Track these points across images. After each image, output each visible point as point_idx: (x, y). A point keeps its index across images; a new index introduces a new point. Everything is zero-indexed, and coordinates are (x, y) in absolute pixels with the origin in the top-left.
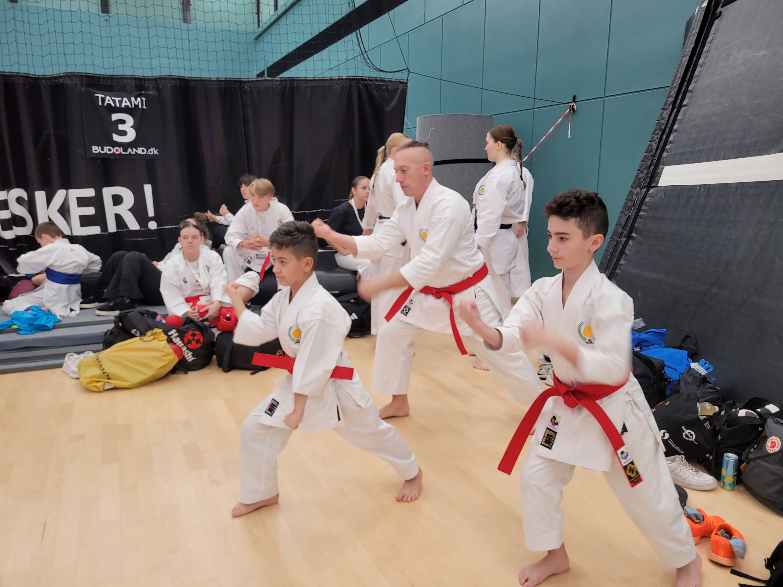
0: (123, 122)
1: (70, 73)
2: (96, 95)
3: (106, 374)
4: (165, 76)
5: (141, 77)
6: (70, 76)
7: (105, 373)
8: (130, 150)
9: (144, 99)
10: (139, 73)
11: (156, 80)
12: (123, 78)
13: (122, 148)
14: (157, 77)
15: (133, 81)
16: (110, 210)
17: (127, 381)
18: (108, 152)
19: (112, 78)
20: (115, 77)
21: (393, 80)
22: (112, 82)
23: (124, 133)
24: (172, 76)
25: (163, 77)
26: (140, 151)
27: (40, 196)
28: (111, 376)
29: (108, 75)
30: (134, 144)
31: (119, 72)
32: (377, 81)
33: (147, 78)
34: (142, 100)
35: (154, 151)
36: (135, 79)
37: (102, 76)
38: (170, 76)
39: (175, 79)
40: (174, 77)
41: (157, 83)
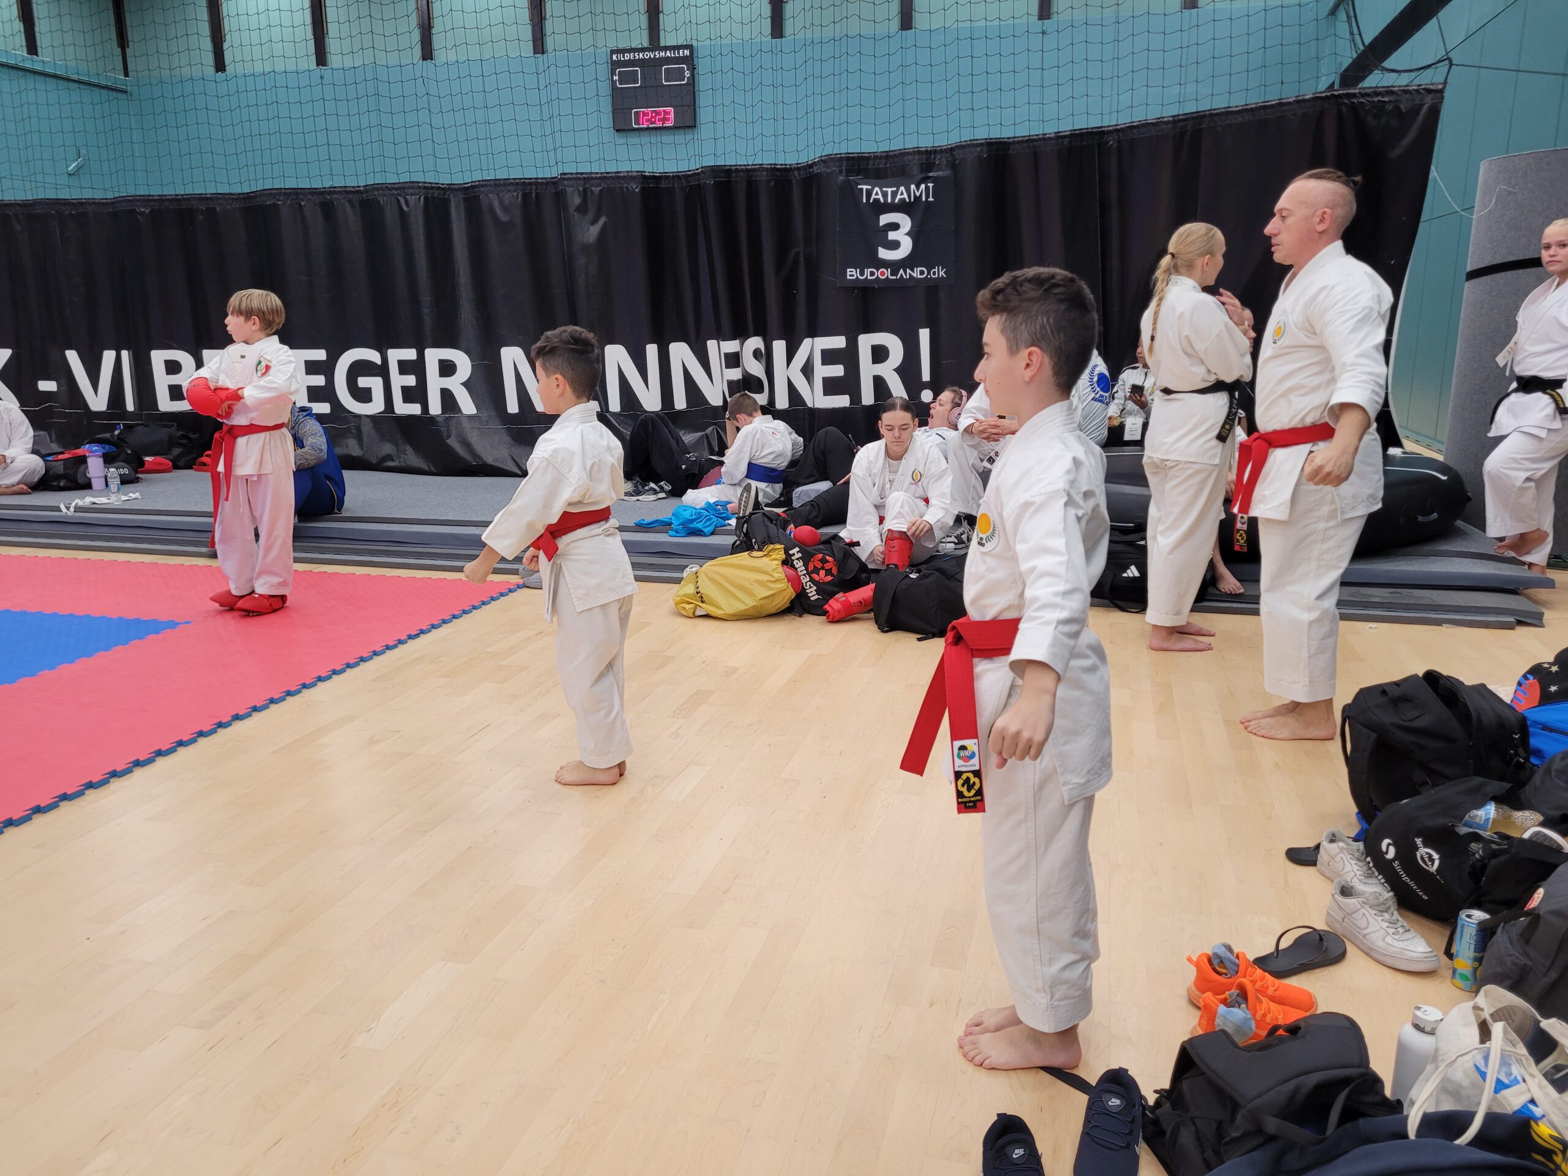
0: (895, 227)
1: (825, 156)
2: (859, 187)
3: (699, 595)
4: (966, 141)
5: (929, 149)
6: (826, 161)
7: (699, 592)
8: (901, 271)
9: (931, 185)
10: (926, 142)
11: (951, 150)
12: (903, 154)
13: (889, 270)
14: (953, 145)
15: (917, 157)
16: (868, 370)
17: (723, 610)
18: (869, 278)
19: (887, 156)
20: (891, 153)
21: (1411, 88)
22: (886, 163)
23: (895, 245)
24: (977, 140)
25: (963, 144)
26: (916, 273)
27: (779, 347)
28: (705, 599)
29: (881, 152)
30: (908, 262)
31: (897, 145)
32: (1376, 94)
33: (939, 148)
34: (927, 188)
35: (940, 272)
36: (920, 153)
37: (872, 155)
38: (972, 140)
39: (981, 144)
40: (979, 142)
41: (953, 155)
